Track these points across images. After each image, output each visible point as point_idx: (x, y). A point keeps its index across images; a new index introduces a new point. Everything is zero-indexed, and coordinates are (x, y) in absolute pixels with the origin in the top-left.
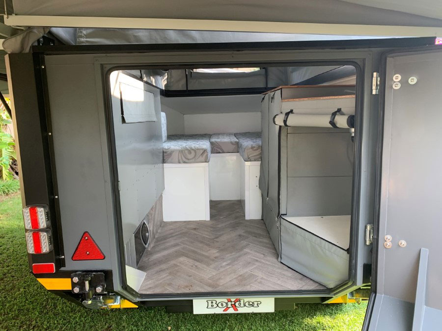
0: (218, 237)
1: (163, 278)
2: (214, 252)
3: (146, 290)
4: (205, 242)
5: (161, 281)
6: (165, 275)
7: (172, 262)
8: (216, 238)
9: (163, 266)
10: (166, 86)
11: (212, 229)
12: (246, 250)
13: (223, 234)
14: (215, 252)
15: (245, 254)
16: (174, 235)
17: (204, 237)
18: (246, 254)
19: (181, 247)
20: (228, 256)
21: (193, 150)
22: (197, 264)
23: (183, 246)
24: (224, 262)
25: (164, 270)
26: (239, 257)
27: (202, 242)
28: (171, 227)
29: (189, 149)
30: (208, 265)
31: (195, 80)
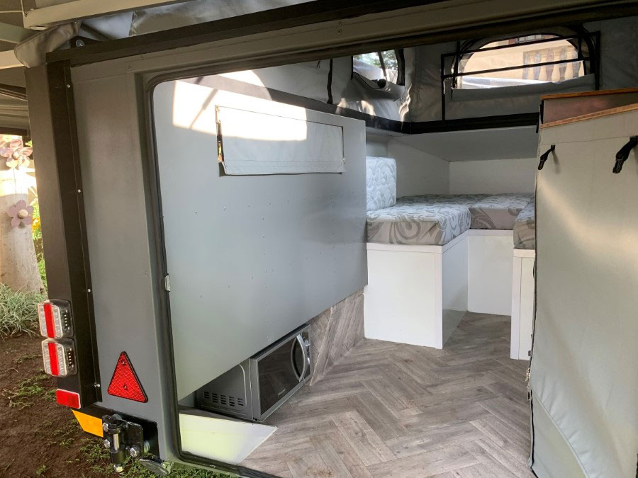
0: (436, 385)
1: (296, 445)
2: (411, 414)
3: (255, 461)
4: (409, 389)
5: (289, 450)
6: (301, 440)
7: (331, 417)
8: (432, 386)
9: (311, 422)
11: (435, 367)
12: (475, 424)
13: (449, 381)
14: (414, 413)
15: (468, 432)
16: (366, 365)
17: (413, 380)
18: (471, 431)
19: (365, 390)
20: (433, 428)
21: (414, 221)
22: (369, 430)
23: (368, 389)
24: (418, 439)
25: (308, 429)
26: (453, 434)
27: (402, 389)
28: (371, 350)
29: (409, 220)
30: (385, 437)
31: (458, 103)
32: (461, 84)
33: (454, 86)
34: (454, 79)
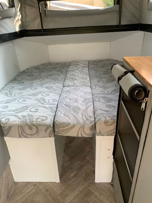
10: (21, 26)
21: (34, 125)
29: (30, 124)
31: (50, 19)
32: (50, 6)
33: (46, 8)
34: (45, 3)
